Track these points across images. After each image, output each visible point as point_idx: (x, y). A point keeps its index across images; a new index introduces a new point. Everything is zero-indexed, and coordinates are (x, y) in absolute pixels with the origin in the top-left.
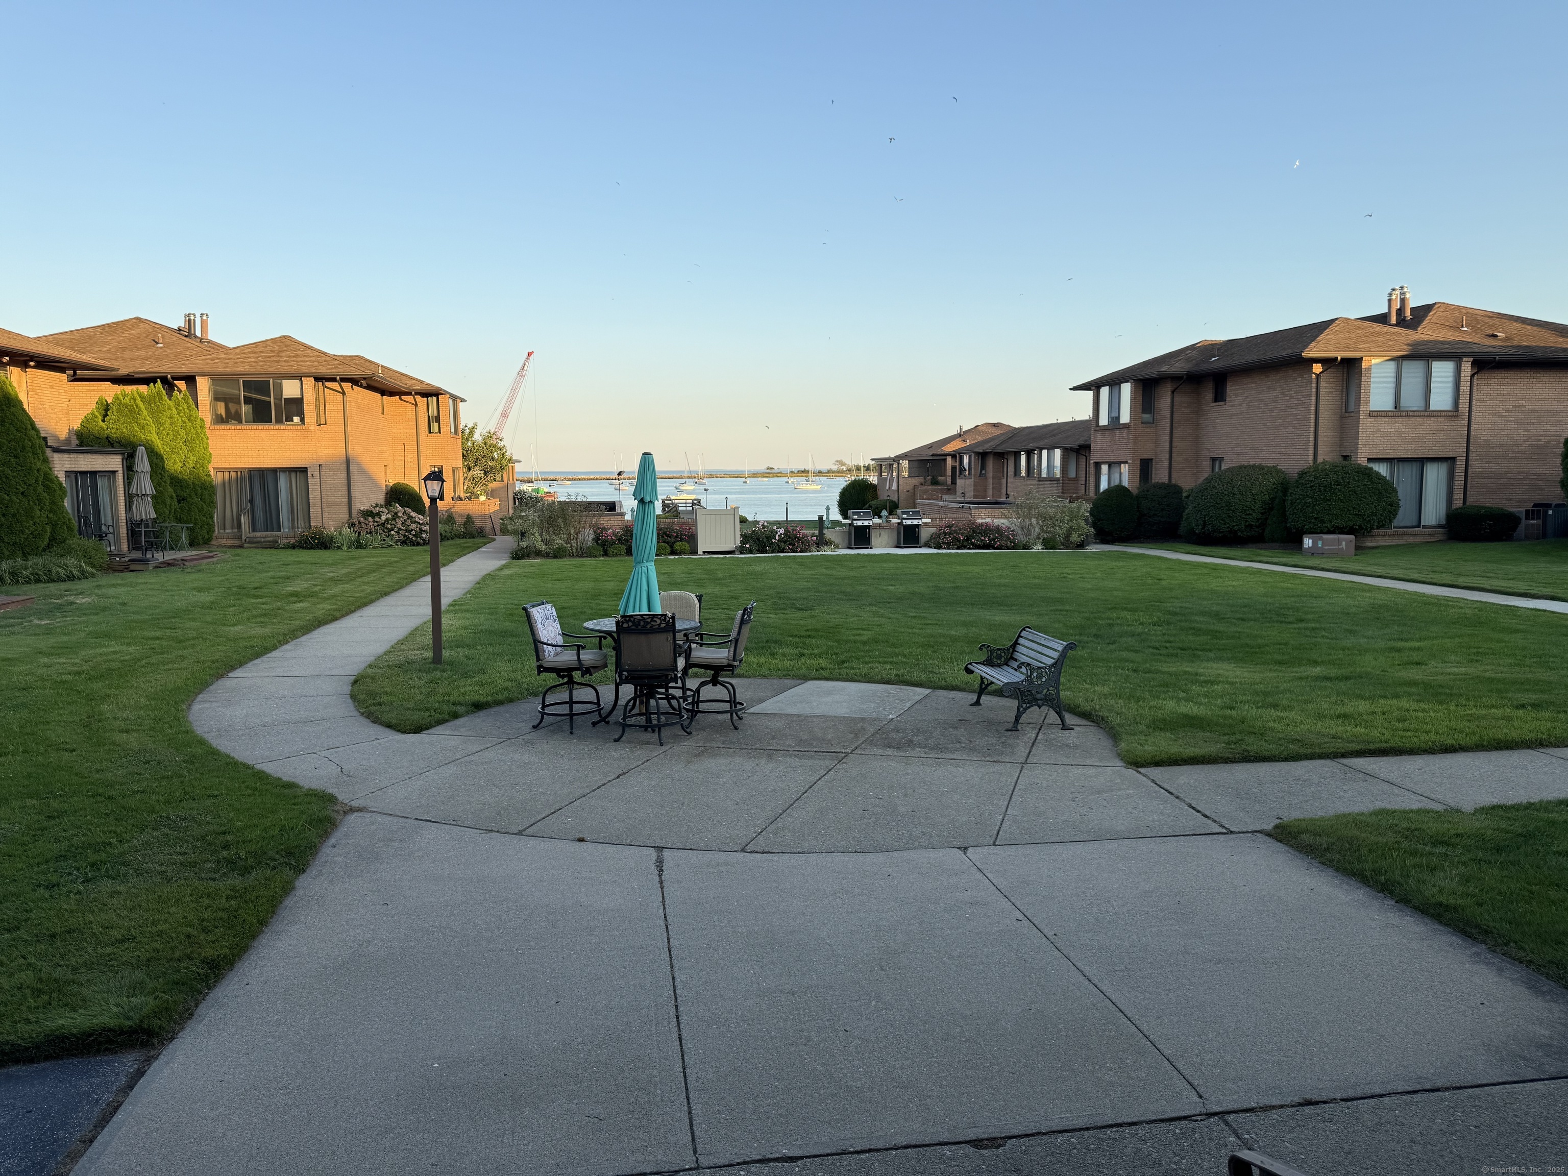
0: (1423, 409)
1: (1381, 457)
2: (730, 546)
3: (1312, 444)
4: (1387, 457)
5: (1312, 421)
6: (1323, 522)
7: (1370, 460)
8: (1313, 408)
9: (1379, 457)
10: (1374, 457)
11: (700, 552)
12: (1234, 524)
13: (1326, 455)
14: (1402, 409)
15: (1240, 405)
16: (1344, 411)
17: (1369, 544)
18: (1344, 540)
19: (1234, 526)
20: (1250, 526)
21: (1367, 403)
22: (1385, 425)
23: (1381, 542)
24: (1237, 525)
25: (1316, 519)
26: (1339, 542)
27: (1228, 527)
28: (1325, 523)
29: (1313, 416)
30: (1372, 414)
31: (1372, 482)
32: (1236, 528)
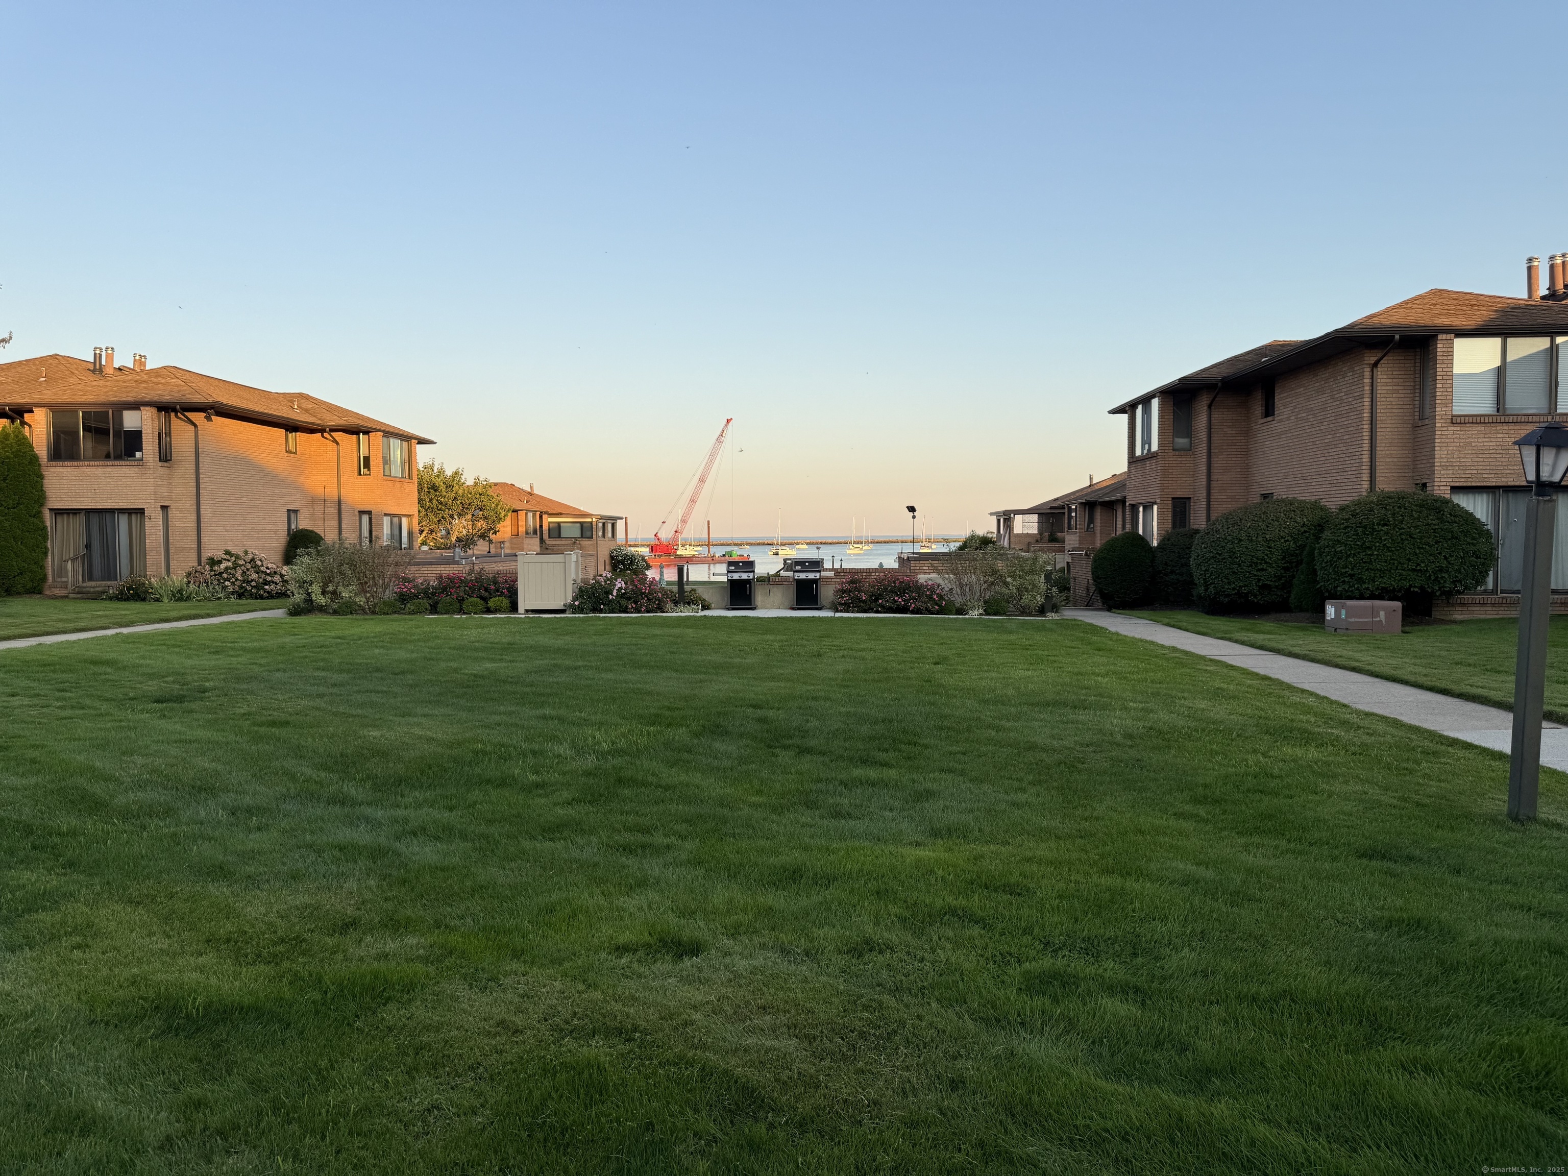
0: (1546, 411)
1: (1474, 484)
2: (559, 605)
3: (1366, 469)
4: (1485, 484)
5: (1366, 435)
6: (1361, 581)
7: (1455, 489)
8: (1366, 415)
9: (1469, 484)
10: (1461, 484)
11: (521, 609)
12: (1241, 584)
13: (1388, 482)
14: (1508, 412)
15: (1288, 419)
16: (1417, 417)
17: (1458, 617)
18: (1384, 608)
19: (1240, 587)
20: (1265, 587)
21: (1449, 402)
22: (1476, 435)
23: (1479, 613)
24: (1245, 586)
25: (1351, 576)
26: (1374, 612)
27: (1234, 589)
28: (1365, 583)
29: (1366, 427)
30: (1456, 421)
31: (1442, 521)
32: (1245, 590)
